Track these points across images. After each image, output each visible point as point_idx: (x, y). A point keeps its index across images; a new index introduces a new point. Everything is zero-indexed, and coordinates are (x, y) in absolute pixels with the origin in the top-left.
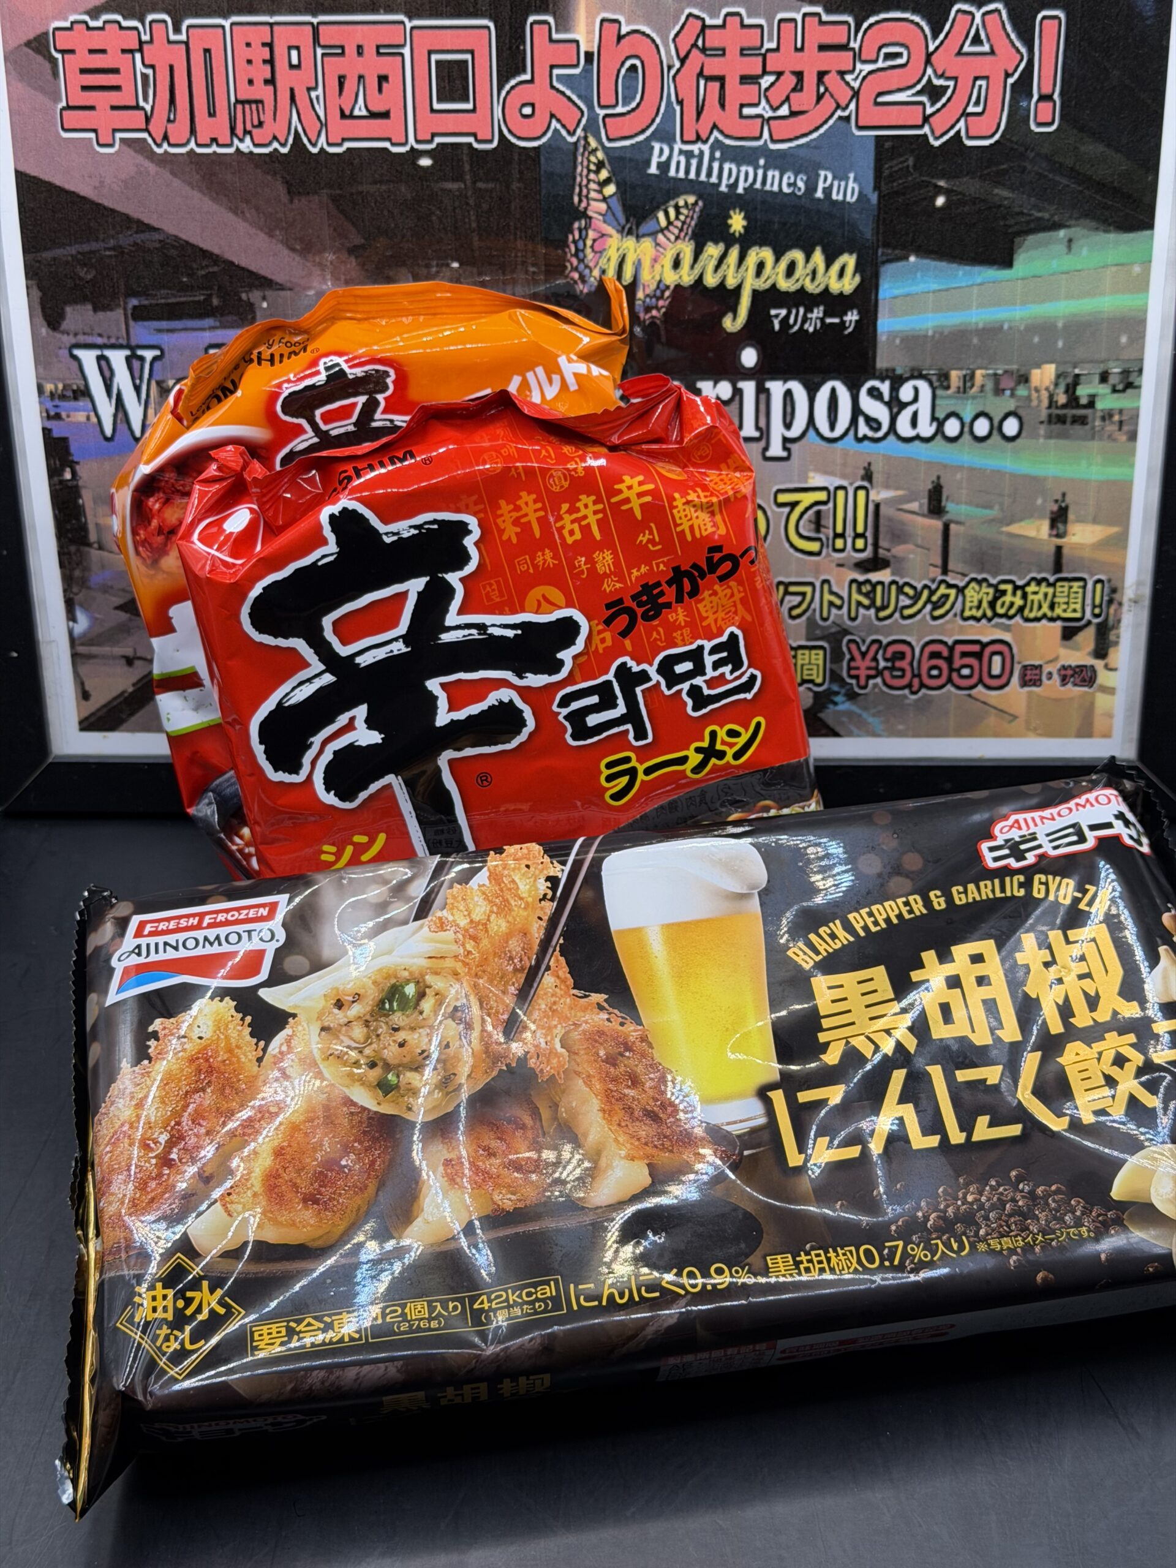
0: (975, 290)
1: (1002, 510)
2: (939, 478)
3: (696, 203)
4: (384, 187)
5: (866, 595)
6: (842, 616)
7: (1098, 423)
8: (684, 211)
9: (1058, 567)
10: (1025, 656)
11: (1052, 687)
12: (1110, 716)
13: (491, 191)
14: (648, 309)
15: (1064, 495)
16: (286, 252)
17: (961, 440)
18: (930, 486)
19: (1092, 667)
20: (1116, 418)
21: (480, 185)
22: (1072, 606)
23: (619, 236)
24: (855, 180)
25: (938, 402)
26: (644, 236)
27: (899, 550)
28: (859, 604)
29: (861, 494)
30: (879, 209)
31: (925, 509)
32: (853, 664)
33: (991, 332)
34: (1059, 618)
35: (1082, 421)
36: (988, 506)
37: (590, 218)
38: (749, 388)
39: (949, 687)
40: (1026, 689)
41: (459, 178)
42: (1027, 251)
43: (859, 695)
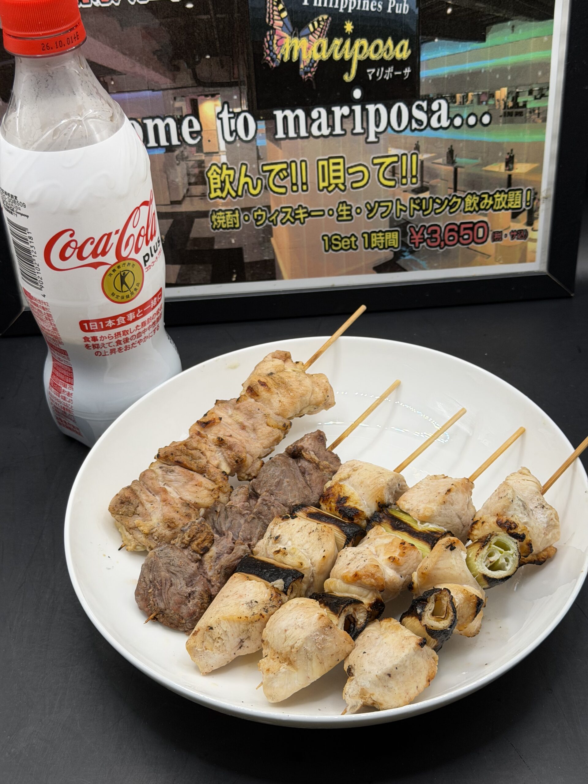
0: (468, 53)
1: (482, 159)
2: (452, 146)
3: (328, 19)
4: (169, 20)
5: (418, 204)
6: (406, 215)
7: (528, 115)
8: (322, 23)
9: (509, 184)
10: (494, 227)
11: (507, 241)
12: (534, 252)
13: (224, 18)
14: (306, 73)
15: (512, 150)
16: (121, 56)
17: (462, 128)
18: (447, 151)
19: (526, 231)
20: (537, 112)
21: (218, 16)
22: (516, 203)
23: (290, 37)
24: (407, 3)
25: (451, 110)
26: (303, 36)
27: (433, 182)
28: (414, 209)
29: (414, 157)
30: (419, 16)
31: (445, 162)
32: (412, 237)
33: (476, 74)
34: (510, 208)
35: (520, 114)
36: (476, 158)
37: (275, 29)
38: (357, 109)
39: (458, 245)
40: (495, 243)
41: (208, 13)
42: (492, 33)
43: (415, 251)
